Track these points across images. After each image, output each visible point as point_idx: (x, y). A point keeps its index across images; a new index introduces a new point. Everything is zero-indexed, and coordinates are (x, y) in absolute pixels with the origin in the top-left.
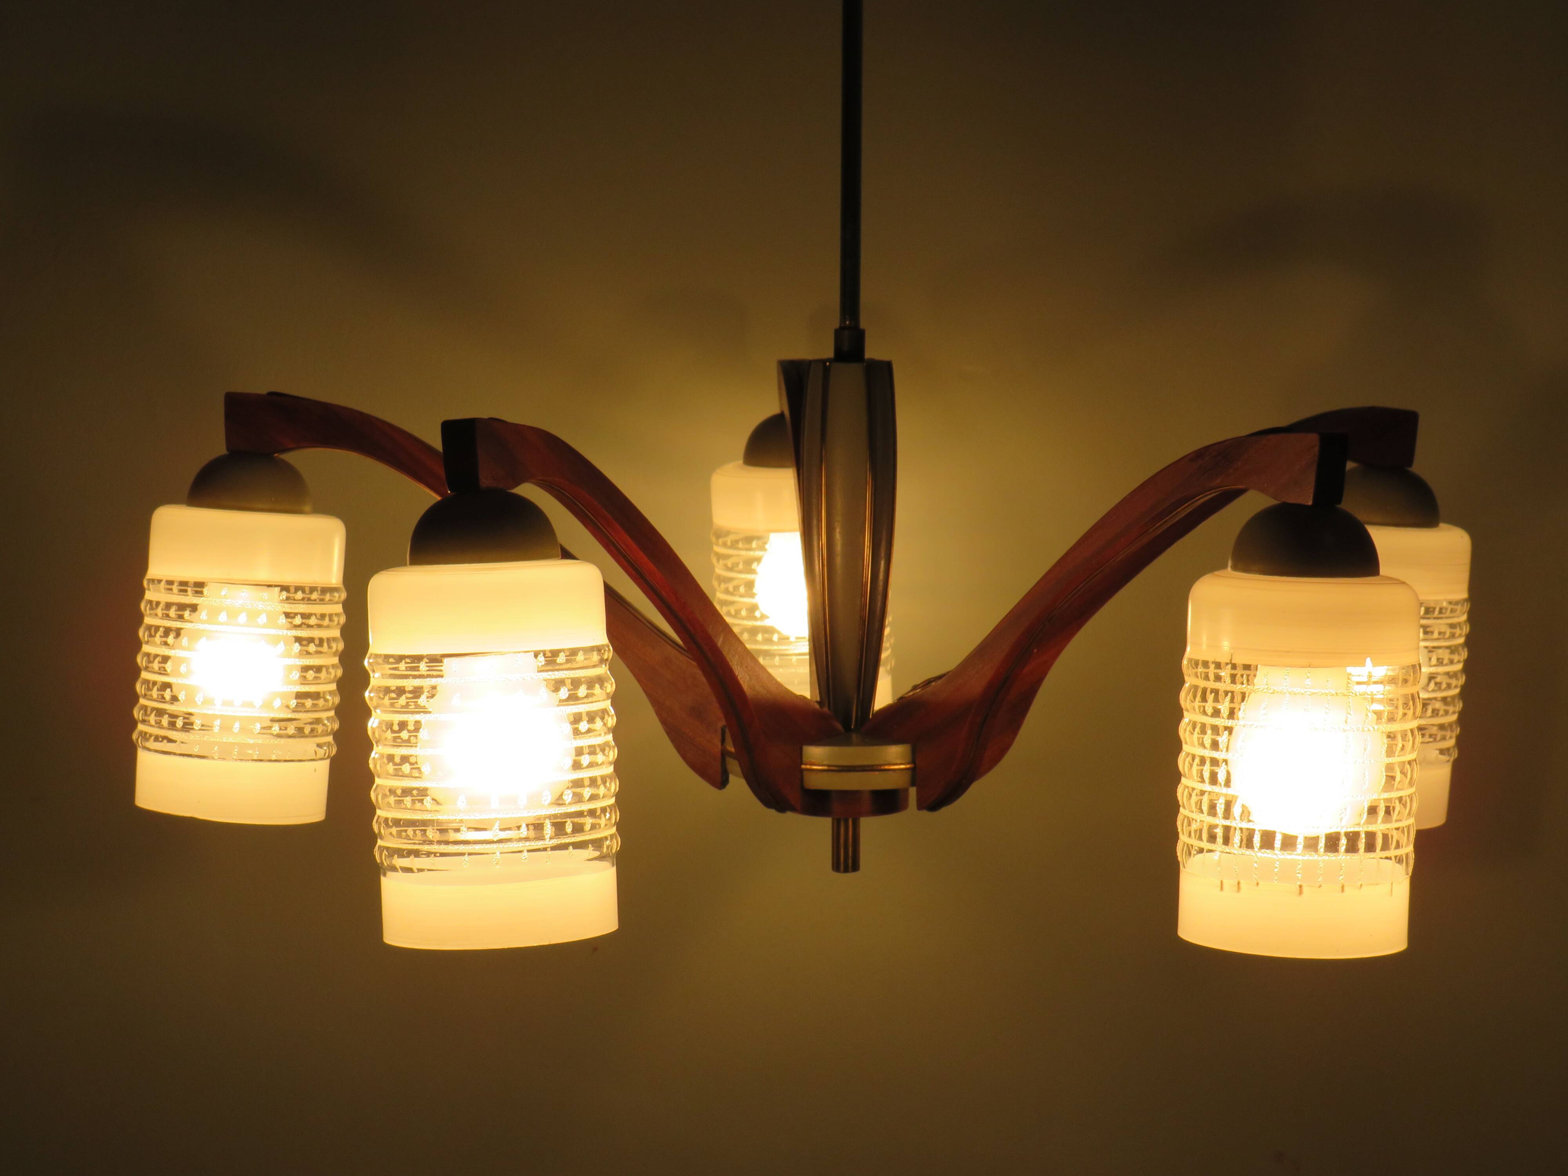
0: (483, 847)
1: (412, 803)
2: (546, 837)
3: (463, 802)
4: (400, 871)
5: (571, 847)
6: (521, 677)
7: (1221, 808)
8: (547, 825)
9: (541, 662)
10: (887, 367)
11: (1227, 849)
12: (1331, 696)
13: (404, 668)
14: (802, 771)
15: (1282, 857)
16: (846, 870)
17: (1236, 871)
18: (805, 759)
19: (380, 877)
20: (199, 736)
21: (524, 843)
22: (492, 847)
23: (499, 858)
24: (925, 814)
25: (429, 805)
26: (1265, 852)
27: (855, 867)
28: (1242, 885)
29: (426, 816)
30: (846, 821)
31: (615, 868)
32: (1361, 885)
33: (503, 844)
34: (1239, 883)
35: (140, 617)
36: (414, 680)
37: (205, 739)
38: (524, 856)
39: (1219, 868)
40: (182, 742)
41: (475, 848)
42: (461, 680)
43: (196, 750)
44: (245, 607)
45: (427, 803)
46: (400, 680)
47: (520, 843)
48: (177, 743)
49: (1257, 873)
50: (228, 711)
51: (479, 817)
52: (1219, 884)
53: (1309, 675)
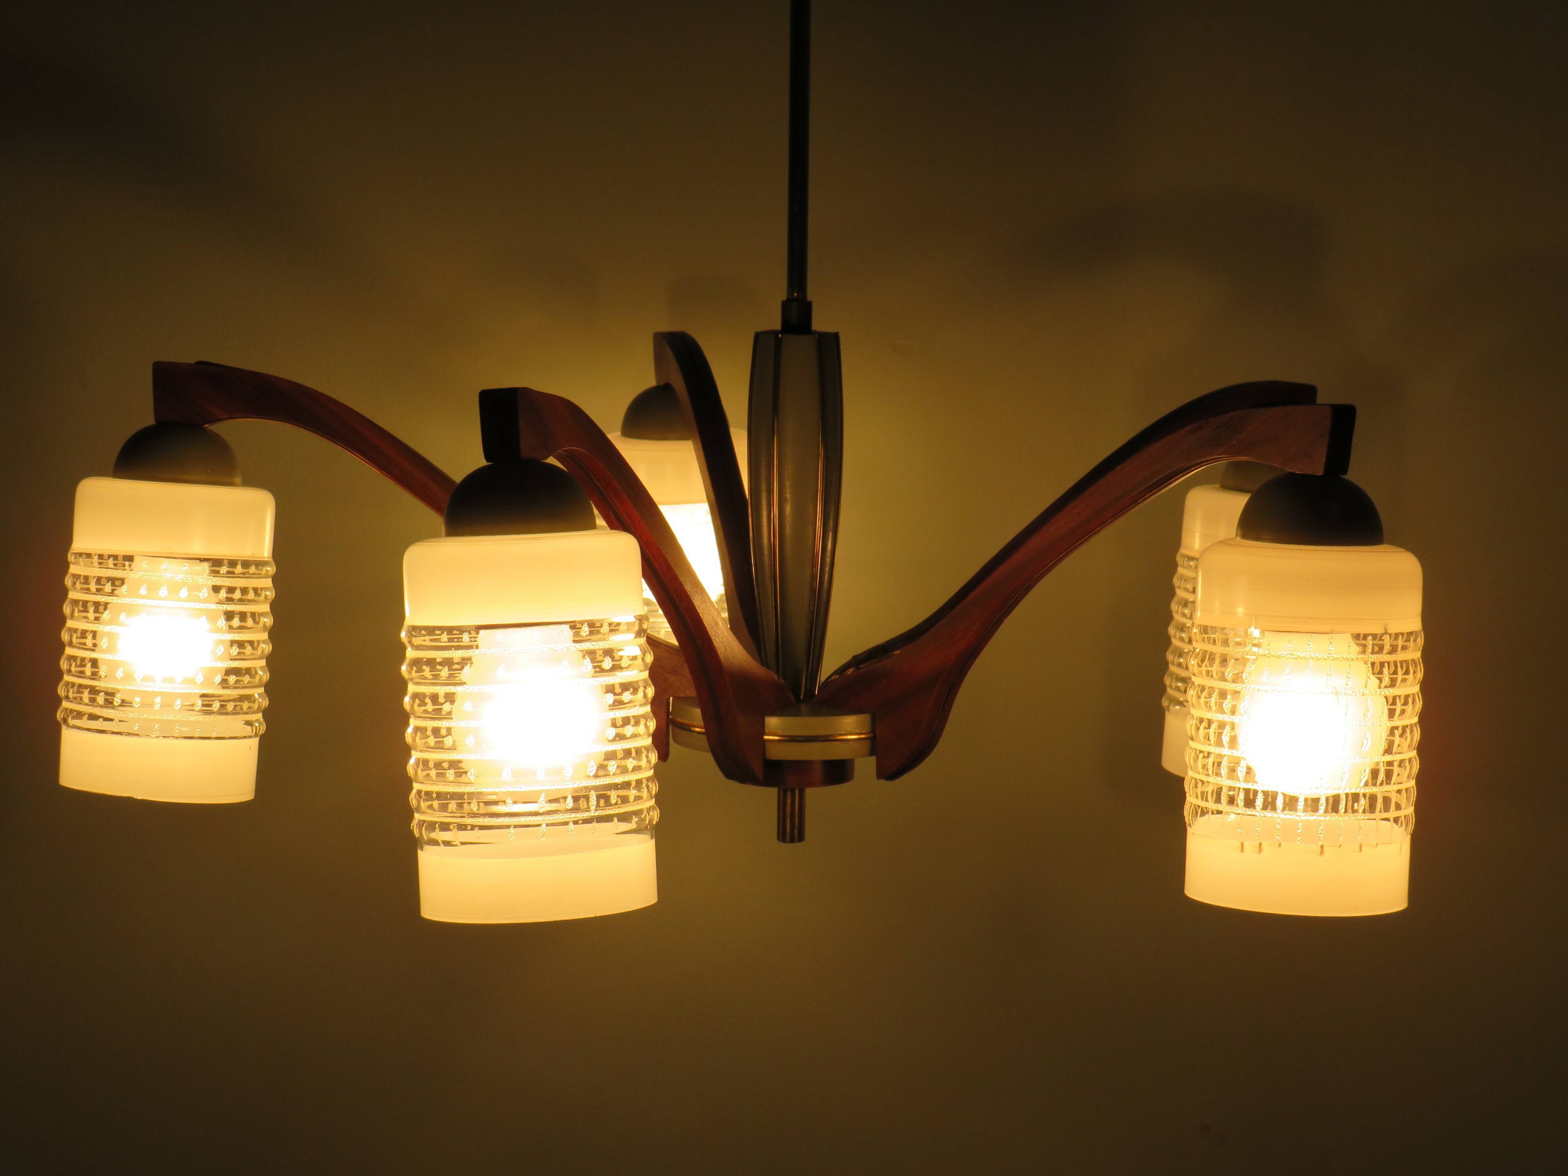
0: (528, 819)
1: (455, 776)
2: (591, 808)
3: (508, 774)
4: (442, 845)
5: (616, 819)
6: (566, 647)
7: (1243, 772)
8: (593, 796)
9: (586, 632)
10: (835, 338)
11: (1249, 811)
12: (1351, 660)
13: (446, 640)
14: (765, 741)
15: (1305, 818)
16: (792, 841)
17: (1258, 833)
18: (766, 730)
19: (417, 851)
20: (137, 714)
21: (569, 815)
22: (538, 819)
23: (545, 830)
24: (883, 782)
25: (473, 777)
26: (1289, 813)
27: (801, 838)
28: (1264, 846)
29: (470, 788)
30: (793, 791)
31: (654, 840)
32: (1377, 845)
33: (549, 816)
34: (1260, 845)
35: (65, 592)
36: (457, 651)
37: (144, 717)
38: (570, 828)
39: (1239, 830)
40: (120, 721)
41: (521, 821)
42: (505, 651)
43: (135, 729)
44: (186, 581)
45: (471, 775)
46: (441, 652)
47: (566, 814)
48: (115, 721)
49: (1279, 834)
50: (169, 688)
51: (524, 789)
52: (1239, 845)
53: (1331, 640)
